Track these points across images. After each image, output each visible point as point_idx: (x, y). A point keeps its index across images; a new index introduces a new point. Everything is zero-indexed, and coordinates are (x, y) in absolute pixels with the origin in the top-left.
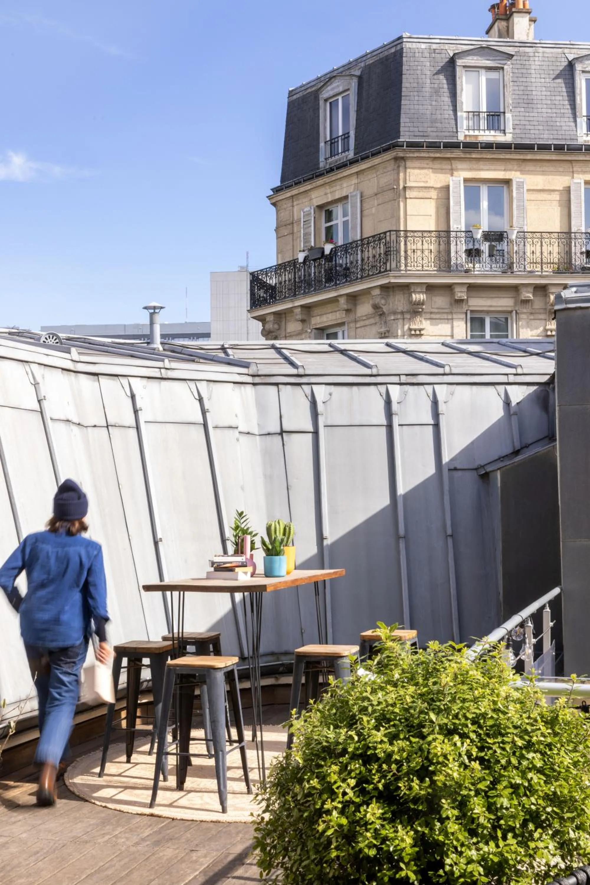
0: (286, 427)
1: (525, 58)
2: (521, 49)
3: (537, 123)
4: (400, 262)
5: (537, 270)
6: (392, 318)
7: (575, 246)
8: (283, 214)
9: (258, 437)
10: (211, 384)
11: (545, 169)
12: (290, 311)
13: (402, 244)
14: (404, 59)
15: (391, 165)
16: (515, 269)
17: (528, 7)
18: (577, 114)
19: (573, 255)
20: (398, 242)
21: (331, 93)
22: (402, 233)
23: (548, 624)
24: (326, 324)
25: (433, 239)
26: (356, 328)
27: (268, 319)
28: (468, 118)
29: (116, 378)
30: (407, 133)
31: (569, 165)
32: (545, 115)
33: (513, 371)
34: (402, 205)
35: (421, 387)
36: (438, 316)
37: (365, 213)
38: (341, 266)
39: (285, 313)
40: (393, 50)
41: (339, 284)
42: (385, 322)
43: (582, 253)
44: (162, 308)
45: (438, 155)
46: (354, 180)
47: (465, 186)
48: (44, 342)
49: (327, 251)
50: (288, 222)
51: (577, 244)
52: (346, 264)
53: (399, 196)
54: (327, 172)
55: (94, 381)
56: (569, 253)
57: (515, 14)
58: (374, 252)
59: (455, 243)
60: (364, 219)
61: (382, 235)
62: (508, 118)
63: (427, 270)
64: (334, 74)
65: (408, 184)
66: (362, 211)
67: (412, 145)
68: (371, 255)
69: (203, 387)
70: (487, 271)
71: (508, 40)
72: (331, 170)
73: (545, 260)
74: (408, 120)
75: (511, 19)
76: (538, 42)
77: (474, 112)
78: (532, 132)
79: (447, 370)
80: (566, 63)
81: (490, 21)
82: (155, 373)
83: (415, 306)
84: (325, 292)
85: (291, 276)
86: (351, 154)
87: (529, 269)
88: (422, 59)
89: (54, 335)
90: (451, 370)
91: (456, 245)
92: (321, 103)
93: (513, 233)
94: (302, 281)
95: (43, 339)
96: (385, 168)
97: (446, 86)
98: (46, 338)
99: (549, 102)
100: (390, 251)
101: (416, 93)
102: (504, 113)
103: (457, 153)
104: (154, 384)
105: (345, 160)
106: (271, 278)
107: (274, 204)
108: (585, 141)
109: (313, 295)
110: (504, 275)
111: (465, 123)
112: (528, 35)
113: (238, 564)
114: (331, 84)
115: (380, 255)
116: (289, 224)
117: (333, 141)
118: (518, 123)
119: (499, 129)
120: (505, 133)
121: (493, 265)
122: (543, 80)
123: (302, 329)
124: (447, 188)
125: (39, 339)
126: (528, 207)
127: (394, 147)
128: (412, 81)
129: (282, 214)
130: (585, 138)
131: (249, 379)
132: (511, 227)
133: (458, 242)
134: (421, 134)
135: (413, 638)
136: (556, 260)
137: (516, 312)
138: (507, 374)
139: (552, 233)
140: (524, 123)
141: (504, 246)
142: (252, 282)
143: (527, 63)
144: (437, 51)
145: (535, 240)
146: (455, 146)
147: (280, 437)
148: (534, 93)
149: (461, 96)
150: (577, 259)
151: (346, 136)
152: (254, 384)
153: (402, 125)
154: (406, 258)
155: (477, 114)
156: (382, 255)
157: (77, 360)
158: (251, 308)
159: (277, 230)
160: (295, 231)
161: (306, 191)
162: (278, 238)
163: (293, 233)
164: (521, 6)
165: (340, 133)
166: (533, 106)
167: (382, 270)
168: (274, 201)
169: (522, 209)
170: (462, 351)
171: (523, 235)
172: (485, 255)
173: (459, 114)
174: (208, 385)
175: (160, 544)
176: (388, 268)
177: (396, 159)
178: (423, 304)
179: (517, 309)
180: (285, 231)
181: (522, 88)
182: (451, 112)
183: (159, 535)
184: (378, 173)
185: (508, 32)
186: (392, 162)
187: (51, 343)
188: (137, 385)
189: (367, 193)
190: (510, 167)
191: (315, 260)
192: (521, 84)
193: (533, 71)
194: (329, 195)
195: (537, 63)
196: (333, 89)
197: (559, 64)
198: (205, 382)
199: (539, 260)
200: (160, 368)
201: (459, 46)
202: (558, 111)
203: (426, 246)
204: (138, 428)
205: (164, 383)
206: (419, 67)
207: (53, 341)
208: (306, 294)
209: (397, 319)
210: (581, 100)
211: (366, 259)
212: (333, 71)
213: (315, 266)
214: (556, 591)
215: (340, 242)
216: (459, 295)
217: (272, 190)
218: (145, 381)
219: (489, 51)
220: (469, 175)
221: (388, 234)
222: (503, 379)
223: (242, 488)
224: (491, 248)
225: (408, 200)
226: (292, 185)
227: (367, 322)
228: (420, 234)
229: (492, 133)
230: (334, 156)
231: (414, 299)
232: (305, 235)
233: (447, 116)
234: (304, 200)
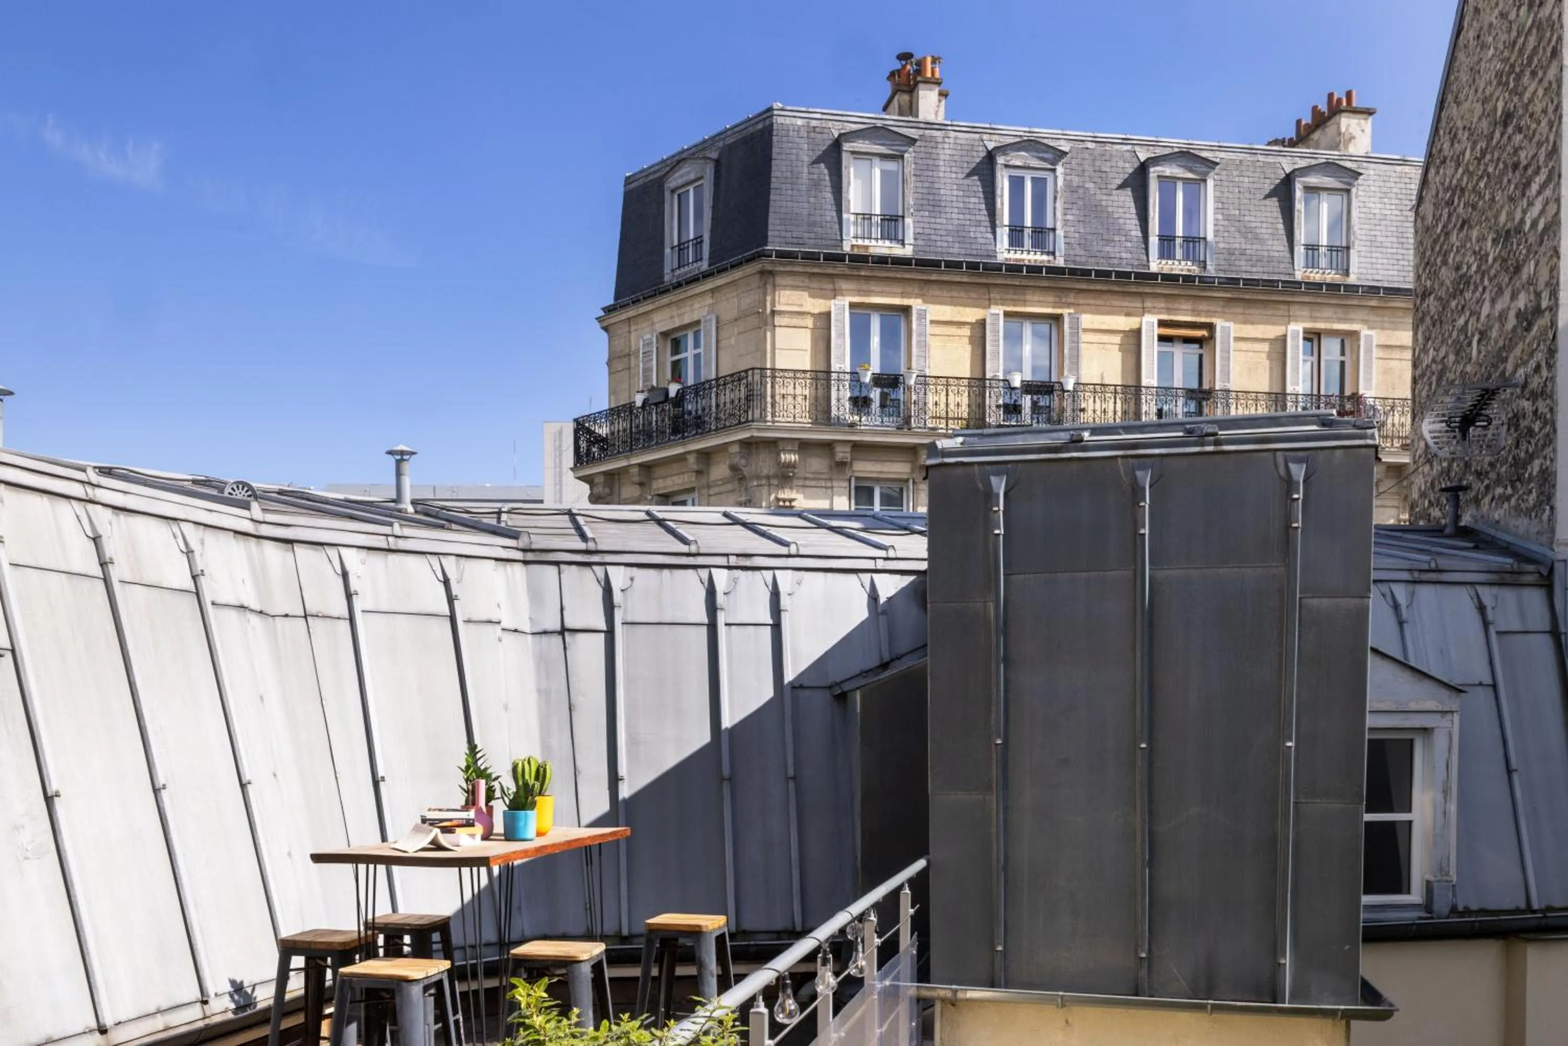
0: (569, 624)
1: (932, 144)
2: (927, 132)
3: (943, 233)
4: (765, 410)
5: (940, 426)
6: (755, 483)
7: (990, 397)
8: (619, 343)
9: (529, 637)
10: (463, 560)
11: (955, 294)
12: (624, 471)
13: (769, 386)
14: (775, 139)
15: (755, 282)
16: (913, 425)
17: (937, 75)
18: (998, 222)
19: (987, 408)
20: (763, 384)
21: (680, 182)
22: (769, 373)
23: (907, 911)
24: (670, 490)
25: (808, 381)
26: (709, 496)
27: (597, 480)
28: (856, 223)
29: (320, 547)
30: (777, 239)
31: (985, 290)
32: (956, 222)
33: (882, 553)
34: (769, 334)
35: (757, 573)
36: (813, 483)
37: (722, 344)
38: (690, 413)
39: (619, 474)
40: (760, 126)
41: (688, 437)
42: (746, 489)
43: (998, 407)
44: (413, 453)
45: (816, 270)
46: (709, 301)
47: (851, 314)
48: (230, 494)
49: (672, 394)
50: (623, 353)
51: (992, 395)
52: (697, 411)
53: (766, 324)
54: (674, 288)
55: (287, 550)
56: (982, 406)
57: (921, 86)
58: (732, 396)
59: (836, 388)
60: (721, 353)
61: (743, 374)
62: (909, 225)
63: (799, 422)
64: (684, 156)
65: (778, 308)
66: (717, 341)
67: (781, 255)
68: (728, 400)
69: (450, 564)
70: (877, 426)
71: (910, 119)
72: (679, 285)
73: (951, 415)
74: (778, 222)
75: (915, 92)
76: (949, 123)
77: (864, 214)
78: (939, 244)
79: (793, 549)
80: (983, 154)
81: (889, 93)
82: (380, 542)
83: (783, 470)
84: (670, 447)
85: (626, 425)
86: (704, 265)
87: (931, 426)
88: (797, 140)
89: (244, 484)
90: (798, 550)
91: (838, 390)
92: (667, 194)
93: (911, 378)
94: (640, 432)
95: (228, 490)
96: (748, 284)
97: (827, 178)
98: (233, 489)
99: (961, 205)
100: (753, 395)
101: (789, 186)
102: (903, 217)
103: (840, 268)
104: (377, 558)
105: (697, 272)
106: (600, 427)
107: (605, 329)
108: (1006, 259)
109: (654, 451)
110: (900, 432)
111: (852, 228)
112: (936, 114)
113: (460, 822)
114: (680, 169)
115: (740, 399)
116: (625, 356)
117: (682, 247)
118: (921, 231)
119: (896, 239)
120: (903, 244)
121: (886, 419)
122: (954, 175)
123: (641, 495)
124: (828, 315)
125: (221, 490)
126: (932, 344)
127: (759, 256)
128: (784, 169)
129: (616, 342)
130: (1006, 255)
131: (519, 555)
132: (909, 369)
133: (841, 387)
134: (795, 241)
135: (720, 928)
136: (965, 415)
137: (914, 482)
138: (874, 558)
139: (961, 378)
140: (928, 231)
141: (900, 395)
142: (576, 432)
143: (934, 151)
144: (817, 130)
145: (939, 387)
146: (840, 258)
147: (560, 638)
148: (942, 192)
149: (848, 192)
150: (992, 414)
151: (699, 240)
152: (526, 563)
153: (770, 227)
154: (773, 406)
155: (867, 217)
156: (743, 401)
157: (261, 519)
158: (575, 465)
159: (609, 363)
160: (633, 365)
161: (646, 313)
162: (610, 373)
163: (629, 368)
164: (929, 75)
165: (692, 236)
166: (941, 209)
167: (743, 420)
168: (605, 324)
169: (924, 346)
170: (820, 526)
171: (924, 380)
172: (875, 405)
173: (845, 216)
174: (457, 562)
175: (382, 784)
176: (750, 418)
177: (762, 273)
178: (794, 467)
179: (914, 476)
180: (619, 365)
181: (927, 185)
182: (834, 214)
183: (381, 772)
184: (740, 291)
185: (911, 109)
186: (757, 277)
187: (240, 497)
188: (352, 558)
189: (725, 317)
190: (909, 289)
191: (656, 404)
192: (925, 179)
193: (941, 163)
194: (676, 319)
195: (947, 152)
196: (681, 176)
197: (975, 154)
198: (453, 558)
199: (944, 414)
200: (387, 535)
201: (846, 124)
202: (973, 218)
203: (799, 391)
204: (352, 620)
205: (392, 557)
206: (794, 151)
207: (243, 493)
208: (646, 448)
209: (761, 485)
210: (1002, 204)
211: (722, 405)
212: (683, 151)
213: (657, 413)
214: (921, 864)
215: (691, 381)
216: (841, 455)
217: (603, 309)
218: (364, 553)
219: (886, 133)
220: (857, 299)
221: (750, 373)
222: (870, 565)
223: (506, 708)
224: (884, 396)
225: (777, 329)
226: (628, 304)
227: (723, 488)
228: (791, 375)
229: (887, 243)
230: (684, 266)
231: (783, 460)
232: (645, 370)
233: (828, 219)
234: (644, 325)
